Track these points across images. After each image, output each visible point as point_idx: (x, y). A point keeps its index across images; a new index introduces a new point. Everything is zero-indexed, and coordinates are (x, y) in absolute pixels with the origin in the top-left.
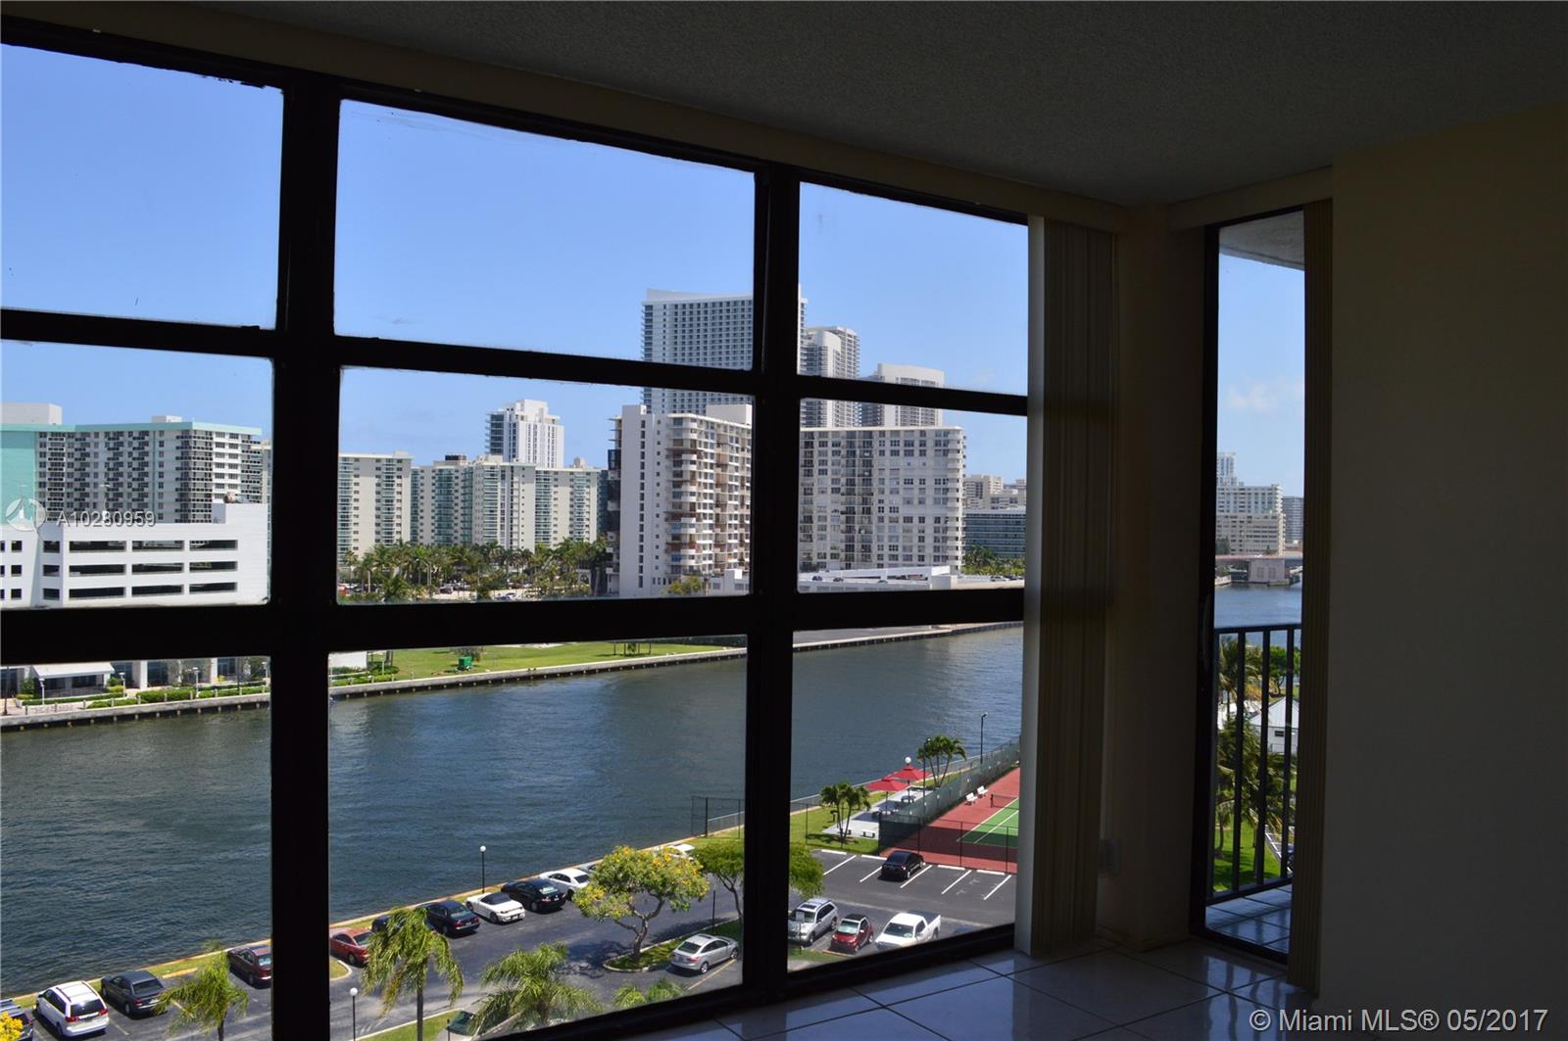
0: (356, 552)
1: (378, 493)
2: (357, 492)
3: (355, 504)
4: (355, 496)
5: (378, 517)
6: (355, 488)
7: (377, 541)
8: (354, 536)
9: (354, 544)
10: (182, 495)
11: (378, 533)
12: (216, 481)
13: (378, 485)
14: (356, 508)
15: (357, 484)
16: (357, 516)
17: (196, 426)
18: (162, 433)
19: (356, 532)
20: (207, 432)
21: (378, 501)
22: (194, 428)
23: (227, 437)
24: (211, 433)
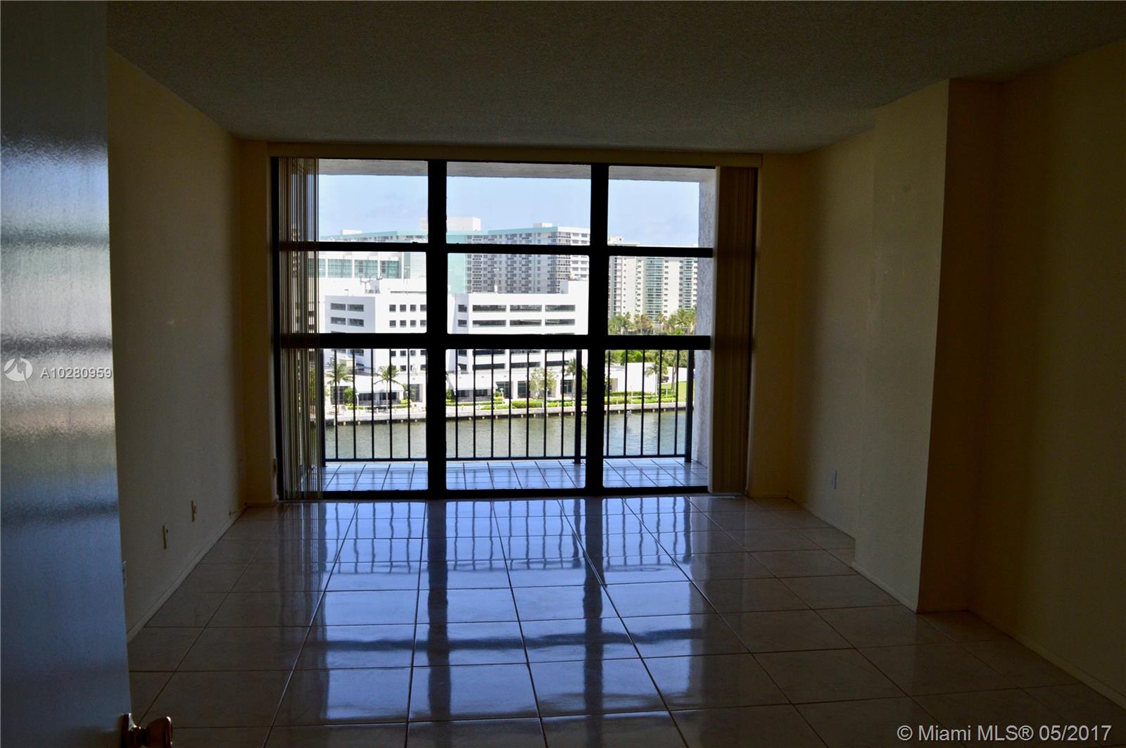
0: (665, 314)
1: (681, 273)
2: (667, 273)
3: (665, 281)
4: (666, 275)
5: (681, 290)
6: (665, 270)
7: (680, 306)
8: (665, 303)
9: (665, 309)
10: (552, 275)
11: (680, 301)
12: (573, 265)
13: (681, 267)
14: (666, 284)
15: (667, 267)
16: (666, 289)
17: (560, 229)
18: (539, 234)
19: (666, 301)
20: (567, 233)
21: (681, 279)
22: (559, 230)
23: (580, 236)
24: (570, 234)
